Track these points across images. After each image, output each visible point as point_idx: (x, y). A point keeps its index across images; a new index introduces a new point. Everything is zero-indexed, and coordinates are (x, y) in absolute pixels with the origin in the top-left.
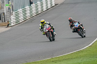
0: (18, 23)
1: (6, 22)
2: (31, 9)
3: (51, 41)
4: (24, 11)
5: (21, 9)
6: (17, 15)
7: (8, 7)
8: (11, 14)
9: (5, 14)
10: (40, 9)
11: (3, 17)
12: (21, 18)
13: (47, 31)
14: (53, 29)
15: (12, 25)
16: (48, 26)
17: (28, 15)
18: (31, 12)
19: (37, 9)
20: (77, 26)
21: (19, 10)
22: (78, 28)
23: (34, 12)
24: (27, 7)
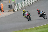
0: (18, 10)
1: (13, 9)
2: (25, 3)
3: (29, 20)
4: (22, 4)
5: (20, 3)
6: (18, 6)
7: (13, 2)
8: (15, 5)
9: (12, 5)
10: (29, 3)
11: (11, 7)
12: (20, 7)
13: (26, 15)
14: (30, 14)
15: (15, 11)
16: (27, 13)
17: (23, 6)
18: (25, 4)
19: (28, 3)
20: (42, 13)
21: (19, 3)
22: (42, 14)
23: (26, 4)
24: (23, 2)
